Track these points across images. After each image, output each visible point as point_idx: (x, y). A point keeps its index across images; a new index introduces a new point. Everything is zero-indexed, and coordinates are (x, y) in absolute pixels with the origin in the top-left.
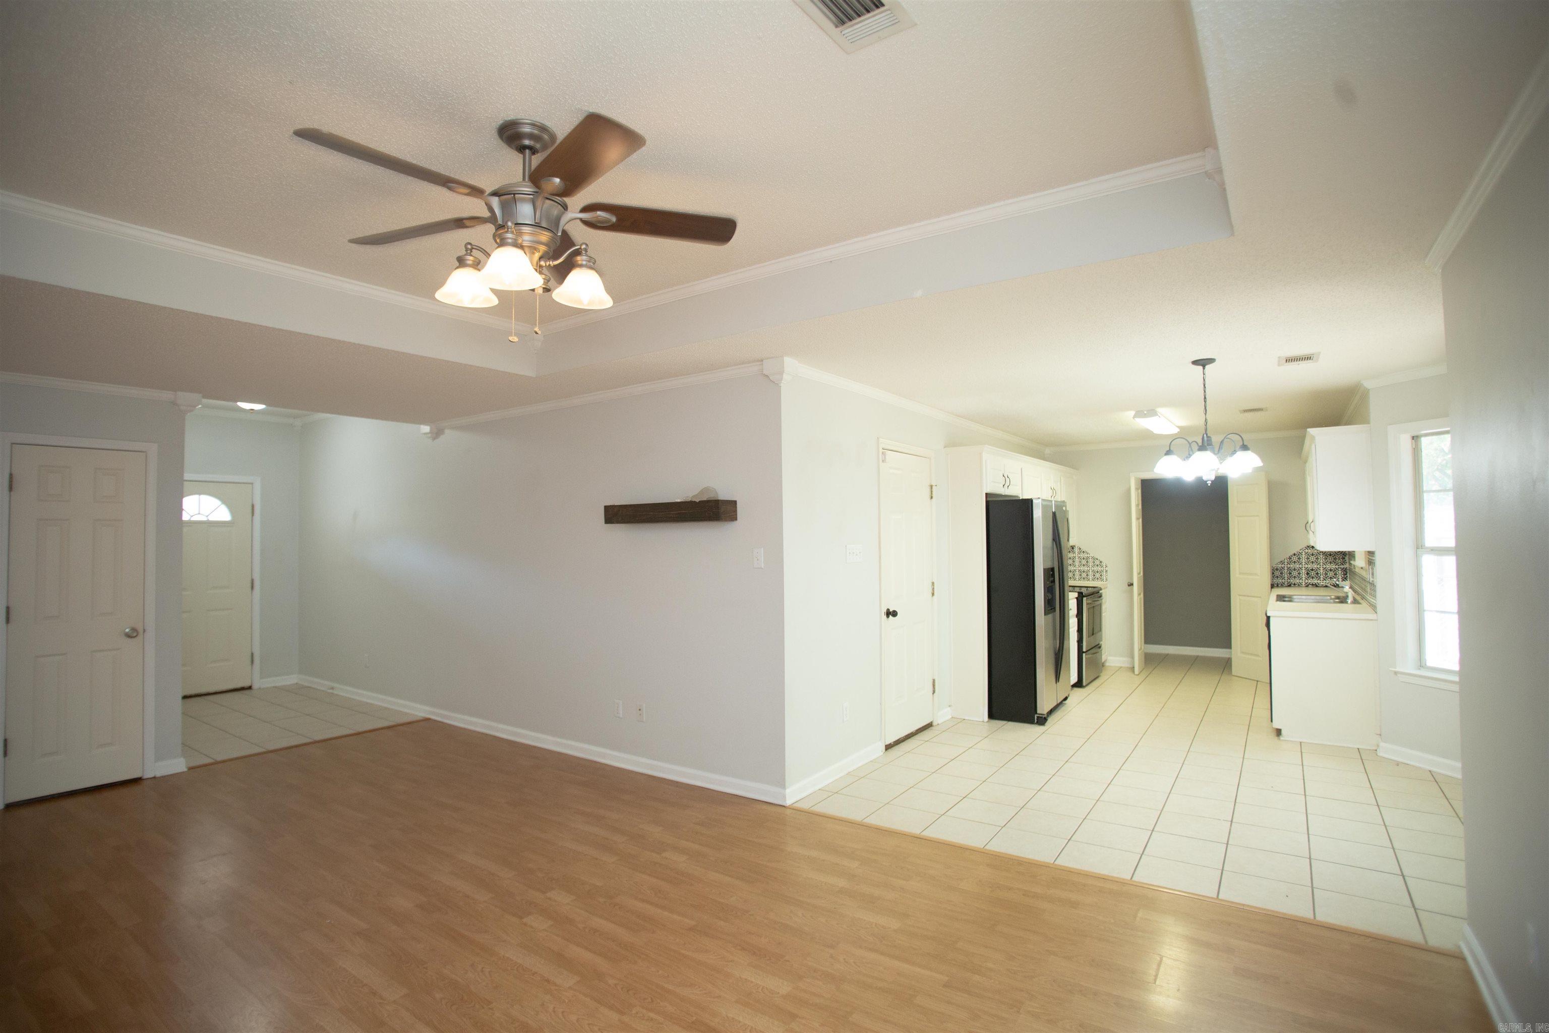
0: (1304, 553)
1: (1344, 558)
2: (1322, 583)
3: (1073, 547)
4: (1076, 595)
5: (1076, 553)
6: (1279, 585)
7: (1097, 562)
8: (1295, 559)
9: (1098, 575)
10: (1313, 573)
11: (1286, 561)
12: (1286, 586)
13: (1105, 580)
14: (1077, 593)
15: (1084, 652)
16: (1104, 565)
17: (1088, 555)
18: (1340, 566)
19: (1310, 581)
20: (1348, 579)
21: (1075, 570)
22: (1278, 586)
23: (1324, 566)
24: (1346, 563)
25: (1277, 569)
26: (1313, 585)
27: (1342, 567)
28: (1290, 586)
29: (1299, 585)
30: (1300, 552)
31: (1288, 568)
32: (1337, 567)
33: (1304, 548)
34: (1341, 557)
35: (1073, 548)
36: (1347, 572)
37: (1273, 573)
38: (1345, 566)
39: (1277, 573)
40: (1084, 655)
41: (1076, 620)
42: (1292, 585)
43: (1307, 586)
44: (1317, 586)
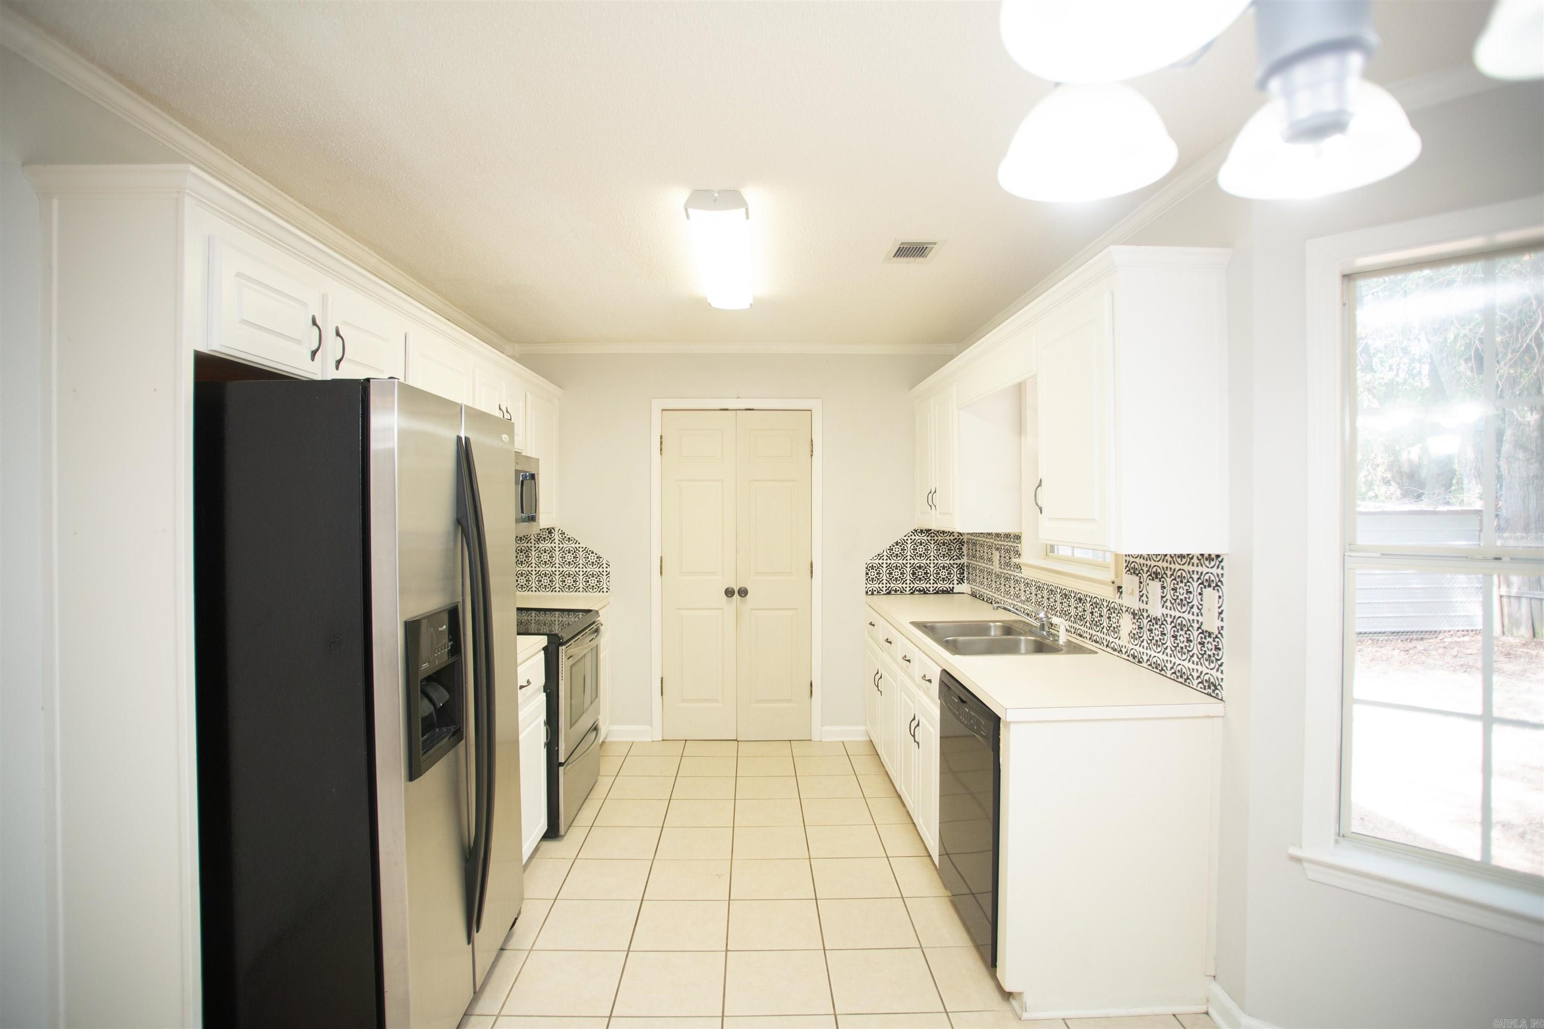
0: (909, 541)
1: (961, 549)
2: (930, 586)
3: (550, 531)
4: (543, 641)
5: (557, 541)
6: (875, 593)
7: (593, 558)
8: (897, 550)
9: (593, 582)
10: (920, 573)
11: (885, 553)
12: (885, 594)
13: (605, 590)
14: (545, 638)
15: (561, 764)
16: (604, 562)
17: (577, 545)
18: (956, 561)
19: (916, 585)
20: (965, 581)
21: (554, 573)
22: (872, 594)
23: (936, 562)
24: (964, 555)
25: (872, 568)
26: (920, 591)
27: (958, 561)
28: (889, 593)
29: (901, 592)
30: (905, 538)
31: (888, 565)
32: (952, 562)
33: (911, 533)
34: (957, 547)
35: (550, 533)
36: (964, 570)
37: (867, 574)
38: (962, 561)
39: (873, 574)
40: (561, 769)
41: (542, 698)
42: (893, 592)
43: (912, 593)
44: (925, 593)
